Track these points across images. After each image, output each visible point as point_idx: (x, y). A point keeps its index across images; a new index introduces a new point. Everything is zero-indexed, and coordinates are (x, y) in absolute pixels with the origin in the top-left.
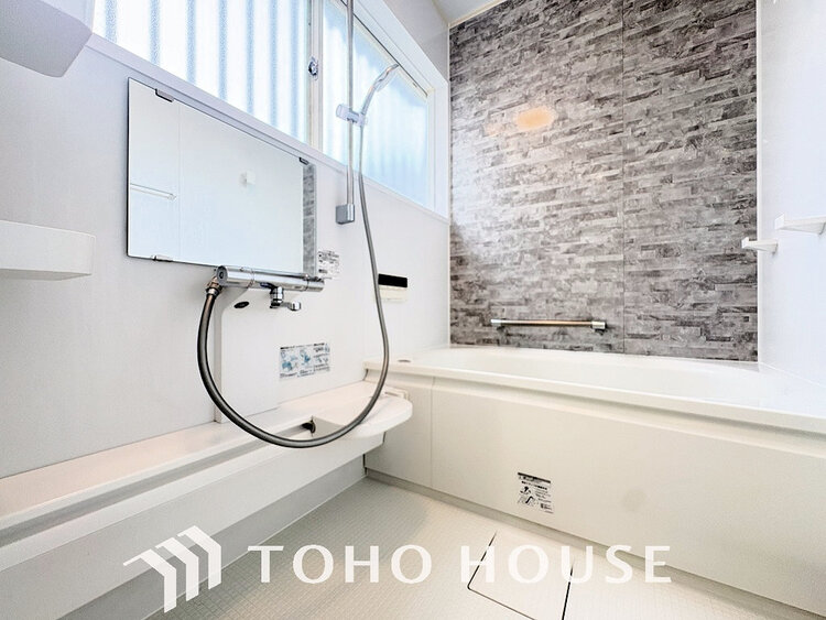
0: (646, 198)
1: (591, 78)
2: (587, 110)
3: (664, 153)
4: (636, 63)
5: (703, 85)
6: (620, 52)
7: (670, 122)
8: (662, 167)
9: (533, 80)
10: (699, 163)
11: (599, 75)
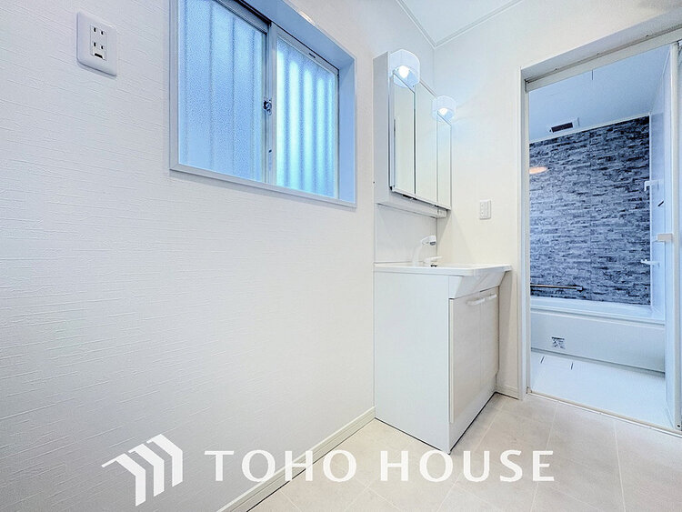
0: (601, 237)
1: (575, 184)
2: (573, 197)
3: (609, 219)
4: (596, 180)
5: (626, 194)
6: (589, 175)
7: (612, 207)
8: (609, 225)
9: (546, 180)
10: (625, 225)
11: (578, 183)
